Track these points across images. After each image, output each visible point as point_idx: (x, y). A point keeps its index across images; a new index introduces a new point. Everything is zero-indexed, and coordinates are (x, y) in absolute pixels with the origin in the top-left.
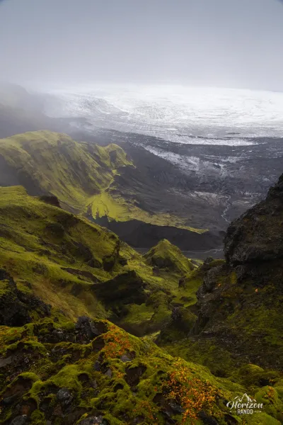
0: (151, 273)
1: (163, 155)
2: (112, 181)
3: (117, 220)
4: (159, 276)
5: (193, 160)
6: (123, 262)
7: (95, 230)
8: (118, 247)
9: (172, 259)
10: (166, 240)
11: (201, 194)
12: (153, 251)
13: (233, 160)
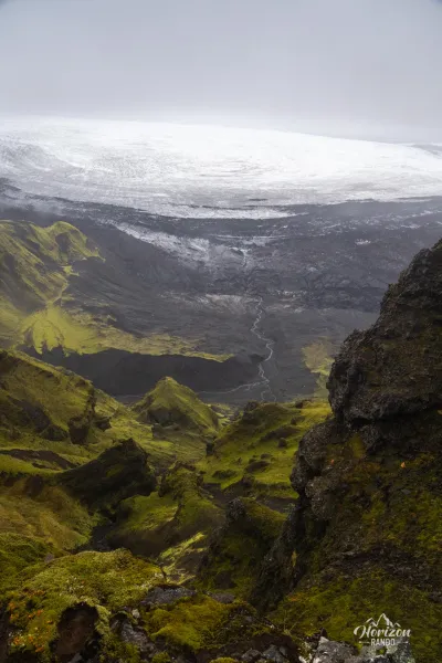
0: (150, 435)
1: (150, 238)
2: (66, 286)
3: (80, 352)
4: (164, 439)
5: (199, 244)
6: (103, 424)
7: (50, 375)
8: (92, 401)
9: (183, 409)
10: (169, 379)
11: (216, 298)
12: (150, 400)
13: (261, 241)
